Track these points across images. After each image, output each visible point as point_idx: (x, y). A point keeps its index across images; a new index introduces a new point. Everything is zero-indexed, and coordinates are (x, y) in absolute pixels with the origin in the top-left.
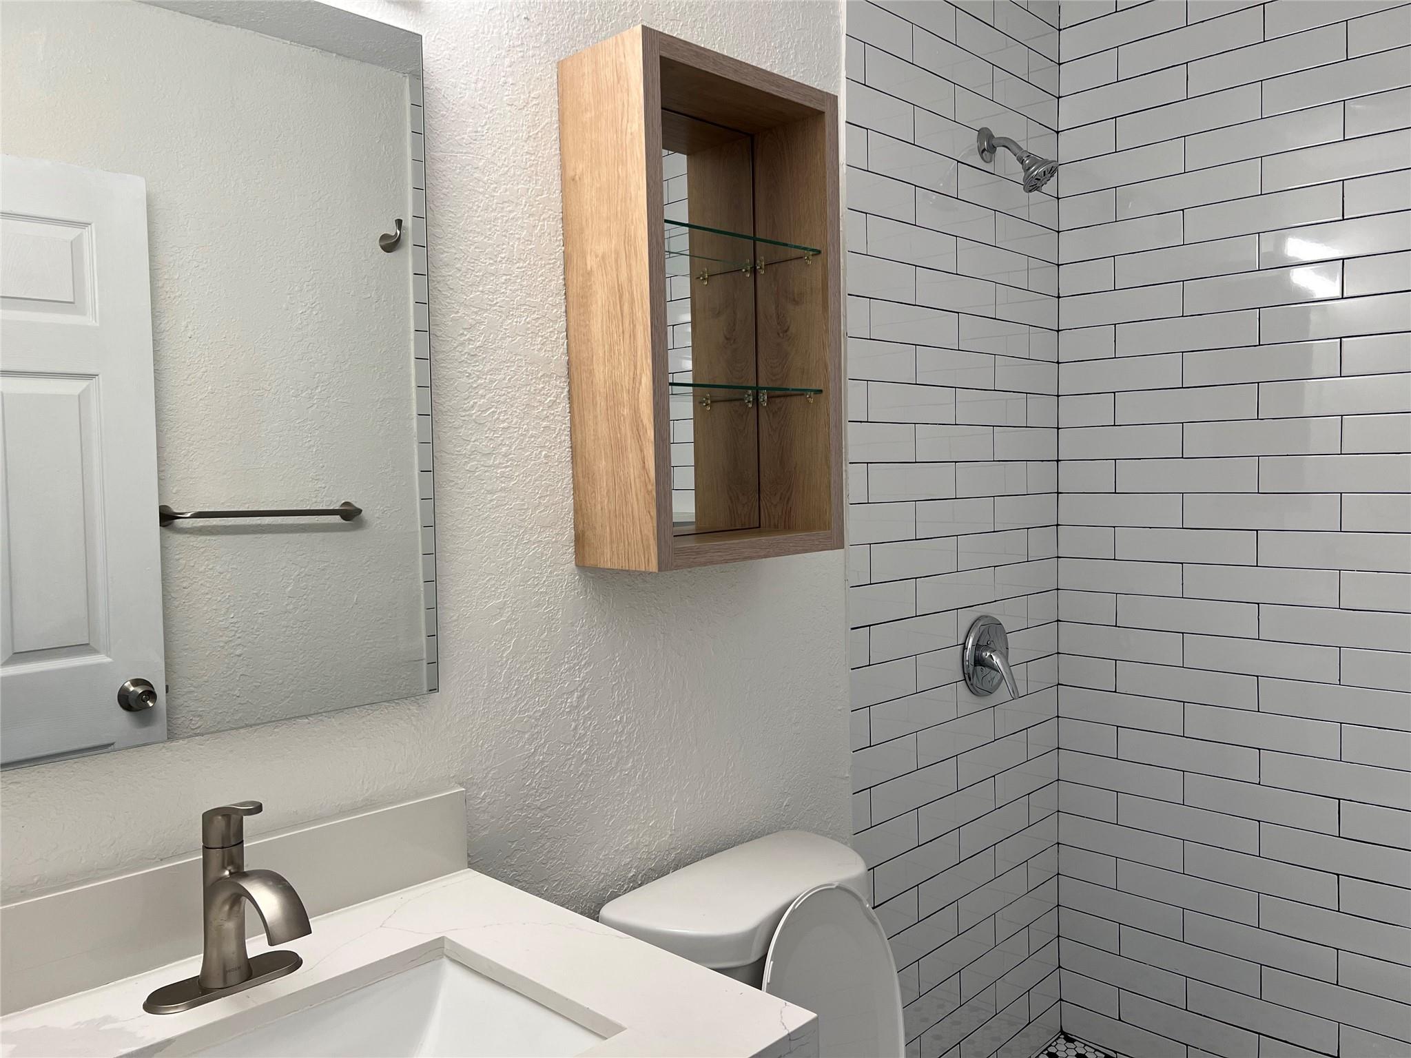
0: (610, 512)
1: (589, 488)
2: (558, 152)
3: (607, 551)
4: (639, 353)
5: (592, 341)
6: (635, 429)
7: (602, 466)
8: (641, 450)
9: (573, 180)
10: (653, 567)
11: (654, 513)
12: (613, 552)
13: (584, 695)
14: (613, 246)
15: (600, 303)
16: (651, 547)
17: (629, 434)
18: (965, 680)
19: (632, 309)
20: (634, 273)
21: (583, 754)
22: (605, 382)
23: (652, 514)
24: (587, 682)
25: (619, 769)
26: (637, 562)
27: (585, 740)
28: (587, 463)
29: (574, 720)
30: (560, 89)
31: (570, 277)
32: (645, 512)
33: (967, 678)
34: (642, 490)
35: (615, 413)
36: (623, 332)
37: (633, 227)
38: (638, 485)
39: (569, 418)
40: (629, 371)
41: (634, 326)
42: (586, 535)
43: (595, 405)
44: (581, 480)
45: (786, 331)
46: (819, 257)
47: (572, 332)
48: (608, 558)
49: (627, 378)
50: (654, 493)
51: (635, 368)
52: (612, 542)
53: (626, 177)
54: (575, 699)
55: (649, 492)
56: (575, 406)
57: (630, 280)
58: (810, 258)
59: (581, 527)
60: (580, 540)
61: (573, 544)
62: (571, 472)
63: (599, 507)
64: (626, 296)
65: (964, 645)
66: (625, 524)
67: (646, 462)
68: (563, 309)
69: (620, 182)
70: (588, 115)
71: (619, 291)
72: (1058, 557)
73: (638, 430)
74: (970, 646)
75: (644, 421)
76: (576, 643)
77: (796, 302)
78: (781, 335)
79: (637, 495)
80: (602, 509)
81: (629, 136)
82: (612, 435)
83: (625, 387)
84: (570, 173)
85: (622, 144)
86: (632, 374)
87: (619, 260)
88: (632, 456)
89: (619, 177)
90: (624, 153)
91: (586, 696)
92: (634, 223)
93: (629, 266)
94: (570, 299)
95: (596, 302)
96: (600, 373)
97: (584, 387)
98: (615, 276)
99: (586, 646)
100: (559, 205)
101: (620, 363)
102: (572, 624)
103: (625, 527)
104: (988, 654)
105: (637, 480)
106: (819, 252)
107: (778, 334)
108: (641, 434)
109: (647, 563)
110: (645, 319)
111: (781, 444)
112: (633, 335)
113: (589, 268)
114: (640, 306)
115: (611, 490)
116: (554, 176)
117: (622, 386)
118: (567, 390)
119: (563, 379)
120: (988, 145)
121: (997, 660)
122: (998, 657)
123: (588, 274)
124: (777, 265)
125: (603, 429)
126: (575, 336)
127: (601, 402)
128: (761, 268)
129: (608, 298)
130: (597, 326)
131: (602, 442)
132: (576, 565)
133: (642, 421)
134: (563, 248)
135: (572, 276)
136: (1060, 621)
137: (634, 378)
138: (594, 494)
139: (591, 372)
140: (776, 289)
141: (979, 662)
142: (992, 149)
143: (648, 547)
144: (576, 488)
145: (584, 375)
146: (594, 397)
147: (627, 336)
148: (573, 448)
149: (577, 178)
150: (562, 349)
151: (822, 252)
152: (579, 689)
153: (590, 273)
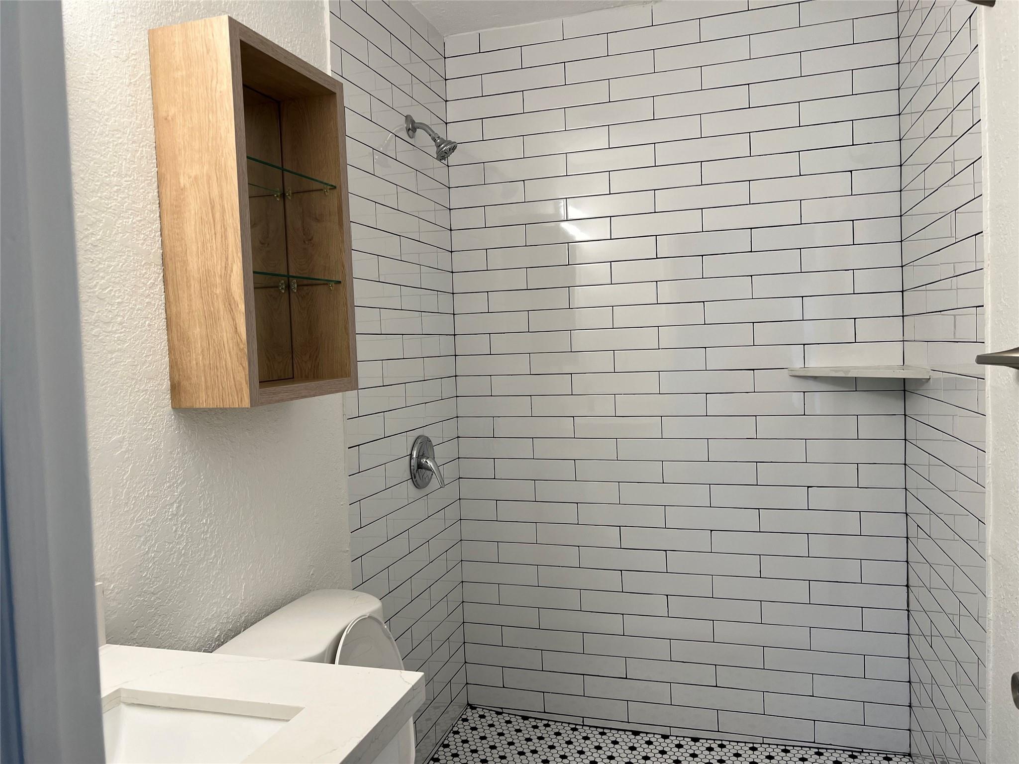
0: (204, 366)
1: (184, 349)
2: (151, 97)
3: (203, 395)
4: (230, 250)
5: (186, 239)
6: (227, 304)
7: (196, 332)
8: (234, 319)
9: (166, 119)
10: (246, 403)
11: (246, 364)
12: (208, 396)
13: (181, 505)
14: (205, 172)
15: (193, 212)
16: (244, 389)
17: (222, 307)
18: (412, 478)
19: (223, 217)
20: (225, 191)
21: (182, 550)
22: (199, 270)
23: (244, 365)
24: (182, 496)
25: (206, 558)
26: (231, 401)
27: (183, 539)
28: (182, 330)
29: (175, 525)
30: (152, 50)
31: (164, 190)
32: (238, 364)
33: (413, 477)
34: (235, 348)
35: (208, 292)
36: (215, 234)
37: (223, 159)
38: (231, 345)
39: (164, 296)
40: (221, 262)
41: (226, 230)
42: (182, 384)
43: (189, 287)
44: (176, 342)
45: (311, 240)
46: (335, 191)
47: (166, 232)
48: (203, 401)
49: (219, 267)
50: (246, 350)
51: (227, 259)
52: (207, 388)
53: (217, 122)
54: (174, 509)
55: (241, 350)
56: (170, 288)
57: (221, 197)
58: (328, 191)
59: (177, 378)
60: (176, 389)
61: (169, 392)
62: (166, 337)
63: (194, 362)
64: (218, 207)
65: (411, 455)
66: (219, 374)
67: (238, 328)
68: (158, 214)
69: (211, 125)
70: (180, 73)
71: (211, 203)
72: (457, 397)
73: (230, 304)
74: (414, 456)
75: (235, 297)
76: (174, 467)
77: (317, 220)
78: (307, 242)
79: (230, 353)
80: (197, 364)
81: (218, 94)
82: (205, 309)
83: (218, 273)
84: (162, 114)
85: (212, 98)
86: (224, 265)
87: (211, 182)
88: (225, 324)
89: (209, 121)
90: (214, 105)
91: (182, 506)
92: (224, 155)
93: (220, 186)
94: (164, 207)
95: (190, 211)
96: (194, 264)
97: (178, 272)
98: (207, 193)
99: (181, 468)
100: (153, 136)
101: (212, 256)
102: (171, 453)
103: (219, 376)
104: (425, 460)
105: (230, 342)
106: (335, 187)
107: (304, 242)
108: (233, 307)
109: (240, 401)
110: (235, 225)
111: (309, 318)
112: (225, 236)
113: (182, 185)
114: (231, 215)
115: (206, 349)
116: (149, 114)
117: (215, 272)
118: (162, 275)
119: (159, 267)
120: (412, 127)
121: (430, 464)
122: (430, 461)
123: (182, 190)
124: (302, 194)
125: (197, 304)
126: (169, 235)
127: (195, 286)
128: (289, 195)
129: (201, 208)
130: (190, 228)
131: (196, 314)
132: (172, 408)
133: (233, 298)
134: (157, 169)
135: (166, 190)
136: (460, 437)
137: (225, 267)
138: (189, 353)
139: (185, 263)
140: (301, 210)
141: (420, 466)
142: (414, 129)
143: (241, 389)
144: (171, 349)
145: (178, 265)
146: (188, 281)
147: (219, 236)
148: (168, 320)
149: (170, 118)
150: (158, 245)
151: (337, 188)
152: (177, 501)
153: (183, 189)
